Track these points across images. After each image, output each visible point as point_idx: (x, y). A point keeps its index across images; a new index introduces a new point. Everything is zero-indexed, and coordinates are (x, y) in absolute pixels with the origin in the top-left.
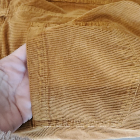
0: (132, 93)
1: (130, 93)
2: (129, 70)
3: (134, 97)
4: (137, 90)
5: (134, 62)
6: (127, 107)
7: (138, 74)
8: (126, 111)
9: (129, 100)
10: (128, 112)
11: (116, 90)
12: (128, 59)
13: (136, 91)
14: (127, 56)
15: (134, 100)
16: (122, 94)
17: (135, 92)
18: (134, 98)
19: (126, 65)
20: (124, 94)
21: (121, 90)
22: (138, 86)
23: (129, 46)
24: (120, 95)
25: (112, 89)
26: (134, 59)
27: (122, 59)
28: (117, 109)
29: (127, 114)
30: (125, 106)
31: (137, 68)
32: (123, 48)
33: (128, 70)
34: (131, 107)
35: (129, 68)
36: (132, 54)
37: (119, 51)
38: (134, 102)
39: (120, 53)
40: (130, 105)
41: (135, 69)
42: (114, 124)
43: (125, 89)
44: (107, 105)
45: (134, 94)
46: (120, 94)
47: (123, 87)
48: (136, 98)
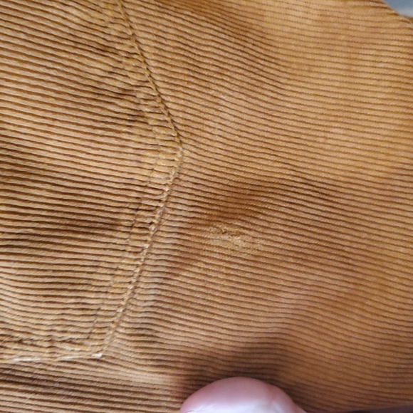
0: (140, 228)
1: (132, 227)
2: (125, 136)
3: (146, 241)
4: (157, 216)
5: (146, 109)
6: (118, 279)
7: (161, 156)
8: (113, 293)
9: (126, 255)
10: (123, 300)
11: (74, 217)
12: (123, 94)
13: (154, 217)
14: (118, 83)
15: (145, 251)
16: (100, 232)
17: (151, 223)
18: (147, 246)
19: (113, 118)
20: (107, 233)
21: (99, 217)
22: (164, 200)
23: (132, 47)
24: (93, 234)
25: (58, 212)
26: (148, 97)
27: (97, 91)
28: (74, 287)
29: (119, 306)
30: (108, 278)
31: (159, 134)
32: (103, 50)
33: (118, 135)
34: (134, 281)
35: (125, 129)
36: (139, 77)
37: (86, 61)
38: (146, 259)
39: (86, 69)
40: (130, 274)
41: (151, 135)
42: (67, 347)
43: (111, 212)
44: (30, 276)
45: (145, 232)
46: (91, 231)
47: (106, 206)
48: (155, 246)
